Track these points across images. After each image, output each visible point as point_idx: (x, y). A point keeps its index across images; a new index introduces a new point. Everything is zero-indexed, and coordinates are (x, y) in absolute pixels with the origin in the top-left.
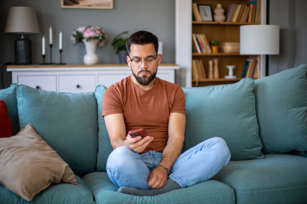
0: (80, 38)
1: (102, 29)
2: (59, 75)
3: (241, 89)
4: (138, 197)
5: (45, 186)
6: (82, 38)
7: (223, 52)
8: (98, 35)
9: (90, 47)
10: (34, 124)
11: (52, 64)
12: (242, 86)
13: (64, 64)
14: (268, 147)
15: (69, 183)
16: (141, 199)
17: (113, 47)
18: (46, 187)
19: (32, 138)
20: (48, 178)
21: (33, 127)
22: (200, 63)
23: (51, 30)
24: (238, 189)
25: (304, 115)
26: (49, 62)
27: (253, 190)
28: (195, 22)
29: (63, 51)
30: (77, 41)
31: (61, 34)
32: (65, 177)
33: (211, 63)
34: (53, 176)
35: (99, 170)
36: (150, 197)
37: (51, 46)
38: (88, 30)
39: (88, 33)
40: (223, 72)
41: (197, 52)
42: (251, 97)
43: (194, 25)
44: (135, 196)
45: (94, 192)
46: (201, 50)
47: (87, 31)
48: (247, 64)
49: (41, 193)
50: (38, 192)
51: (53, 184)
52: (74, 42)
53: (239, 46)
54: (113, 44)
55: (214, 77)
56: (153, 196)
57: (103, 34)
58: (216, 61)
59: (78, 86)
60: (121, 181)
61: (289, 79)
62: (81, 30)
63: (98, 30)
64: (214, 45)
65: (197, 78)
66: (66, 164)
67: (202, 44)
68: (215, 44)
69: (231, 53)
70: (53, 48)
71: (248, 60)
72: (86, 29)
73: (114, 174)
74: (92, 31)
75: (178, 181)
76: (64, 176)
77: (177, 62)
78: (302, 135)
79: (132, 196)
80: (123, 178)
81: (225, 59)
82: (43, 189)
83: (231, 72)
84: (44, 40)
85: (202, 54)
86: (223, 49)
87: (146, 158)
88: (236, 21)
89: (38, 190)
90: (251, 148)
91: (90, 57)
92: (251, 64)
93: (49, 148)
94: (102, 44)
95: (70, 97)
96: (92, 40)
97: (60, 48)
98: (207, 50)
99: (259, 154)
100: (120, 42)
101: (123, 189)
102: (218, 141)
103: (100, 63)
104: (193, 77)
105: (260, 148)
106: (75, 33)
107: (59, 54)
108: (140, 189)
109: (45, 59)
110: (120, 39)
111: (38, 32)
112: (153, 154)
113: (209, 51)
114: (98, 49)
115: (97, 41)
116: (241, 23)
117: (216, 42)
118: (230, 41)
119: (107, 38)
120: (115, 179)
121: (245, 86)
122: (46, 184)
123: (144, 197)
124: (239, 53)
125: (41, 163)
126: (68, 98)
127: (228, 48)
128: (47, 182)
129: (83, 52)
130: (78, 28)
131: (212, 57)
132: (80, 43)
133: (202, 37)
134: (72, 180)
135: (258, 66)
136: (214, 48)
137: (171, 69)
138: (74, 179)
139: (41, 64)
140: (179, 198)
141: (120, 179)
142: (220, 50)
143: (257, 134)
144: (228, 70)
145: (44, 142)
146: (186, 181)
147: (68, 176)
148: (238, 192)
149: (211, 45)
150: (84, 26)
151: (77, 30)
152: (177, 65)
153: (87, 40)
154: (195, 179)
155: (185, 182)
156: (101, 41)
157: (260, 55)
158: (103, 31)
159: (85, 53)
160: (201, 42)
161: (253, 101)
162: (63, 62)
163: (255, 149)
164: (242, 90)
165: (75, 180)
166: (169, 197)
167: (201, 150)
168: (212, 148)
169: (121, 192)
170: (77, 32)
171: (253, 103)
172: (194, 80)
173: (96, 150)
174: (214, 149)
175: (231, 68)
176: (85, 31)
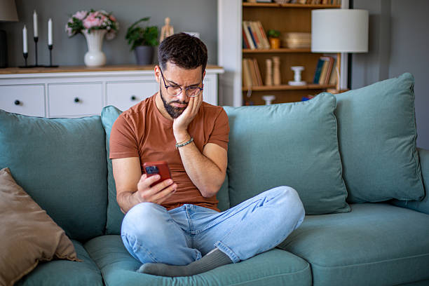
0: (78, 28)
1: (110, 14)
2: (48, 84)
3: (317, 110)
4: (169, 279)
5: (29, 268)
6: (82, 28)
7: (286, 47)
8: (104, 24)
9: (93, 41)
10: (10, 168)
11: (37, 67)
12: (318, 106)
13: (56, 67)
14: (356, 195)
15: (66, 259)
16: (174, 283)
17: (127, 41)
18: (31, 269)
19: (9, 192)
20: (33, 256)
21: (11, 174)
22: (254, 63)
23: (35, 16)
24: (317, 264)
25: (408, 147)
26: (34, 64)
27: (337, 266)
28: (246, 4)
29: (54, 47)
30: (74, 32)
31: (50, 23)
32: (60, 252)
33: (269, 63)
34: (41, 251)
35: (109, 231)
36: (187, 277)
37: (36, 40)
38: (90, 16)
39: (90, 20)
40: (286, 76)
41: (249, 47)
42: (332, 121)
43: (244, 7)
44: (165, 278)
45: (103, 270)
46: (255, 45)
47: (88, 17)
48: (321, 64)
49: (25, 278)
50: (19, 278)
51: (42, 262)
52: (70, 35)
53: (310, 38)
54: (128, 37)
55: (273, 84)
56: (192, 275)
57: (112, 21)
58: (276, 60)
59: (77, 100)
60: (144, 254)
61: (387, 95)
62: (79, 15)
63: (105, 15)
64: (273, 37)
65: (249, 85)
66: (61, 231)
67: (256, 36)
68: (276, 35)
69: (297, 48)
70: (38, 43)
71: (322, 58)
72: (88, 14)
73: (133, 245)
74: (96, 17)
75: (228, 252)
76: (57, 249)
77: (221, 63)
78: (405, 177)
79: (160, 277)
80: (147, 250)
81: (288, 58)
82: (26, 273)
83: (297, 77)
84: (25, 31)
85: (257, 51)
86: (286, 43)
87: (179, 215)
88: (306, 3)
89: (19, 274)
90: (331, 197)
91: (93, 56)
92: (326, 65)
93: (34, 205)
94: (111, 36)
95: (65, 126)
96: (96, 32)
97: (50, 42)
98: (264, 45)
99: (343, 205)
100: (137, 33)
101: (147, 268)
102: (288, 192)
103: (108, 65)
104: (243, 84)
105: (344, 197)
106: (71, 21)
107: (49, 51)
108: (171, 265)
109: (28, 59)
110: (138, 29)
111: (17, 20)
112: (189, 210)
113: (267, 46)
114: (105, 44)
115: (104, 31)
116: (313, 5)
117: (276, 32)
118: (297, 31)
119: (118, 28)
120: (135, 251)
121: (323, 106)
122: (32, 265)
123: (178, 278)
124: (310, 48)
125: (23, 233)
126: (63, 126)
127: (294, 41)
128: (33, 261)
129: (84, 49)
130: (75, 13)
131: (270, 55)
132: (79, 35)
133: (256, 26)
134: (71, 254)
135: (337, 69)
136: (274, 42)
137: (212, 74)
138: (73, 253)
139: (21, 67)
140: (230, 280)
141: (142, 251)
142: (282, 45)
143: (341, 176)
144: (293, 73)
145: (27, 196)
146: (239, 252)
147: (65, 249)
148: (316, 268)
149: (269, 37)
150: (84, 10)
151: (74, 16)
152: (221, 68)
153: (89, 32)
154: (253, 250)
155: (239, 255)
156: (109, 31)
157: (340, 54)
158: (112, 17)
159: (87, 50)
160: (255, 33)
161: (334, 128)
162: (54, 64)
163: (336, 199)
164: (319, 111)
165: (74, 255)
166: (215, 278)
167: (261, 205)
168: (278, 202)
169: (144, 272)
170: (75, 19)
171: (334, 130)
172: (245, 89)
173: (104, 203)
174: (280, 205)
175: (297, 70)
176: (85, 18)
